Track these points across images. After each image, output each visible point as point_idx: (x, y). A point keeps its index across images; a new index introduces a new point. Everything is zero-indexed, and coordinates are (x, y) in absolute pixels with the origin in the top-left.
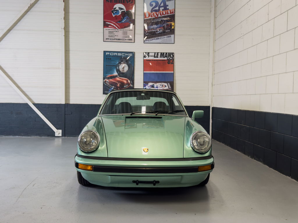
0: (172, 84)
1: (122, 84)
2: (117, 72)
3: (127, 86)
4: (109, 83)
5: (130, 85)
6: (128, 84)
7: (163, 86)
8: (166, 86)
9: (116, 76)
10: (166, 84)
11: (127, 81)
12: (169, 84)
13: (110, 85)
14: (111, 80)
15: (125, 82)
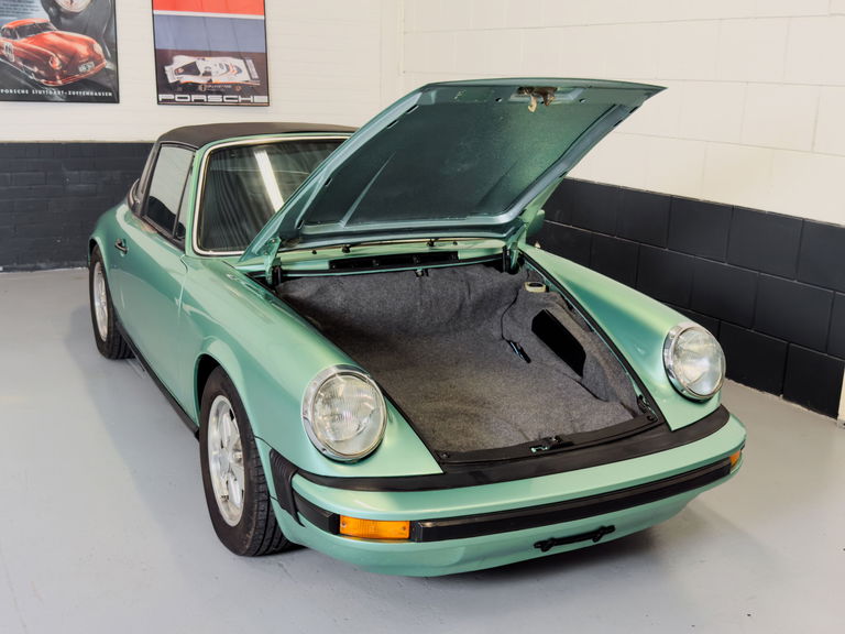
0: (261, 63)
1: (72, 59)
2: (47, 10)
3: (91, 65)
4: (16, 54)
5: (101, 61)
6: (94, 58)
7: (228, 70)
8: (239, 71)
9: (43, 27)
10: (239, 63)
11: (91, 47)
12: (250, 62)
13: (21, 63)
14: (21, 41)
15: (82, 50)
